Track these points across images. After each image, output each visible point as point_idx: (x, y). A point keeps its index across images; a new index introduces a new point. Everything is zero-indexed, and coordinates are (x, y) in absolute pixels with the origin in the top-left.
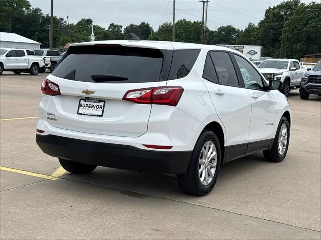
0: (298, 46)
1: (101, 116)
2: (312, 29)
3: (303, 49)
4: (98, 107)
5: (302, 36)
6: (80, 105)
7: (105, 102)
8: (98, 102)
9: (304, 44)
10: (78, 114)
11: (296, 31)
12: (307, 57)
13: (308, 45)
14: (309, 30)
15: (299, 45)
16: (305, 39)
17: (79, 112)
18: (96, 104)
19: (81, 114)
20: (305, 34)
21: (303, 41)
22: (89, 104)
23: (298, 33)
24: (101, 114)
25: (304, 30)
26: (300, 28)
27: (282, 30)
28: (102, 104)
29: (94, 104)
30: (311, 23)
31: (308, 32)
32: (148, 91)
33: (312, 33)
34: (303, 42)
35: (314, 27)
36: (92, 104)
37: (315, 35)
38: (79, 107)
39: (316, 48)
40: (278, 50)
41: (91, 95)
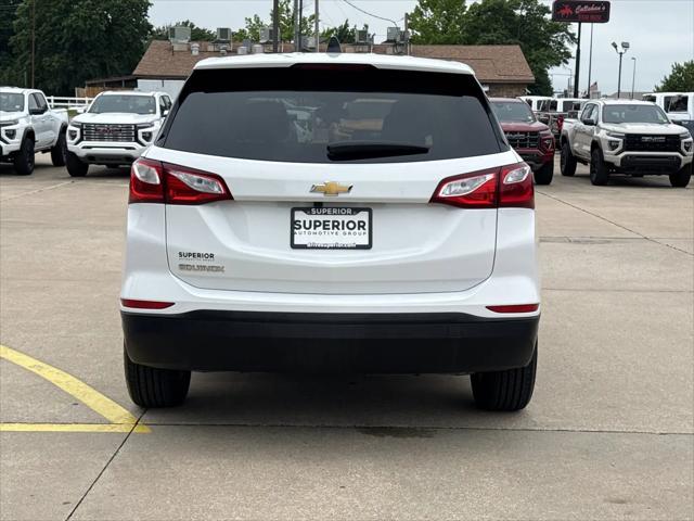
0: (54, 61)
1: (368, 247)
2: (80, 23)
3: (66, 67)
4: (351, 225)
5: (60, 39)
6: (294, 224)
7: (370, 211)
8: (349, 211)
9: (67, 56)
10: (294, 246)
11: (45, 27)
12: (89, 86)
13: (77, 59)
14: (74, 26)
15: (56, 58)
16: (67, 45)
17: (296, 243)
18: (346, 219)
19: (304, 247)
20: (68, 32)
21: (64, 49)
22: (322, 218)
23: (49, 32)
24: (366, 243)
25: (64, 24)
26: (54, 19)
27: (14, 22)
28: (363, 216)
29: (340, 218)
30: (77, 10)
31: (74, 30)
32: (489, 177)
33: (83, 31)
34: (65, 52)
35: (85, 19)
36: (331, 218)
37: (89, 36)
38: (293, 228)
39: (94, 64)
40: (9, 68)
41: (341, 195)
